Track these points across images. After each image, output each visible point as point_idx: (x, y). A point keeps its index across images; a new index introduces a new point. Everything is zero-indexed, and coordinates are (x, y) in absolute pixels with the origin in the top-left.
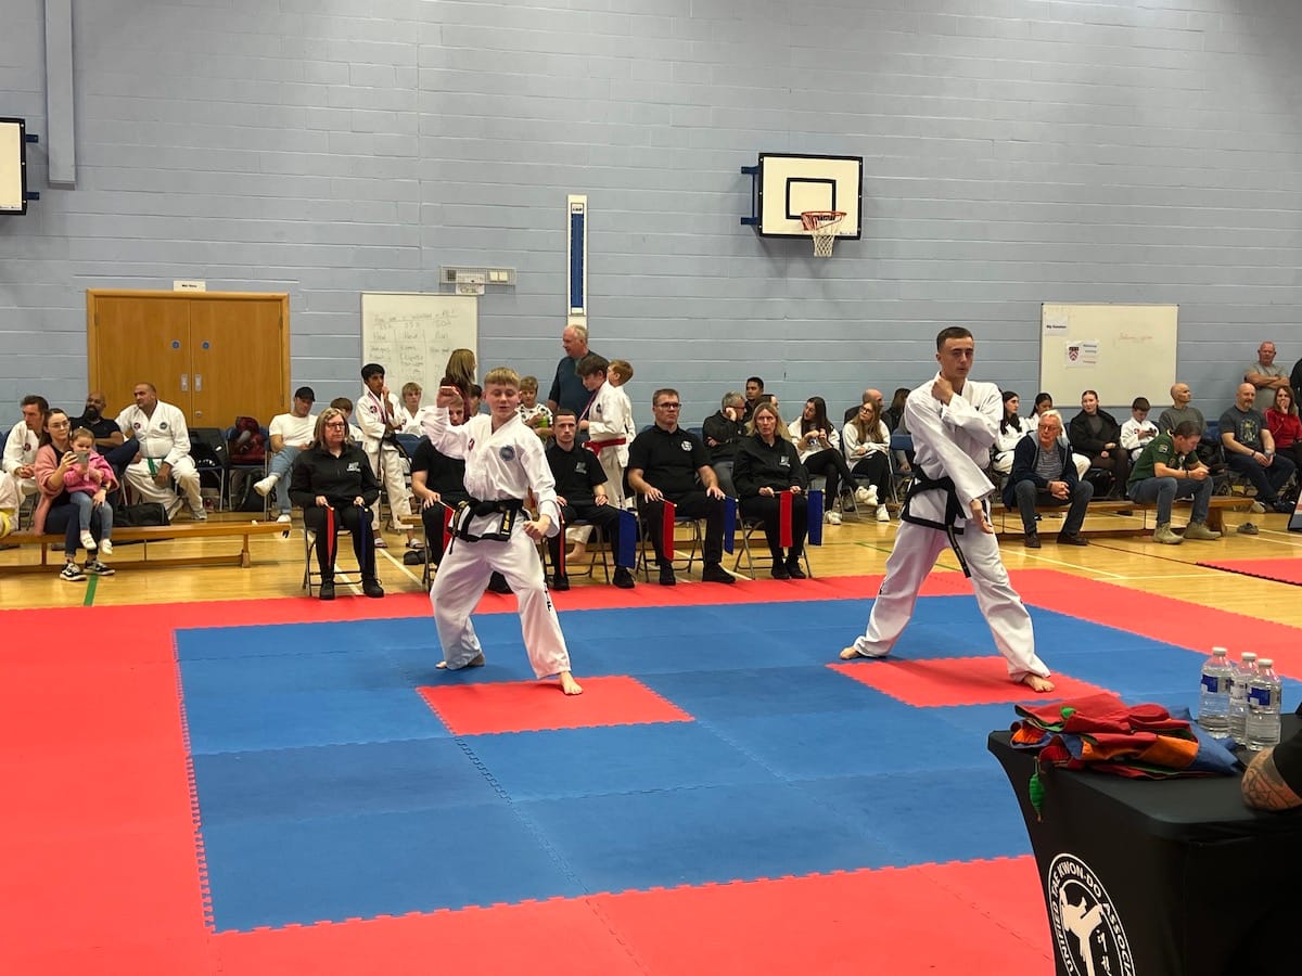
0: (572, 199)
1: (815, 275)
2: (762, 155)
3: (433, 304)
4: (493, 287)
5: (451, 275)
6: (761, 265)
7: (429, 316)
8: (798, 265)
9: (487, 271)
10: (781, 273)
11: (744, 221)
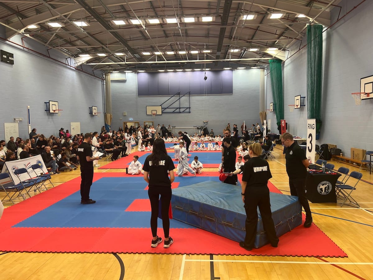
0: (28, 106)
1: (52, 118)
2: (49, 101)
3: (13, 124)
4: (20, 121)
5: (15, 119)
6: (47, 117)
7: (12, 126)
8: (50, 117)
9: (19, 119)
10: (49, 118)
11: (45, 110)
